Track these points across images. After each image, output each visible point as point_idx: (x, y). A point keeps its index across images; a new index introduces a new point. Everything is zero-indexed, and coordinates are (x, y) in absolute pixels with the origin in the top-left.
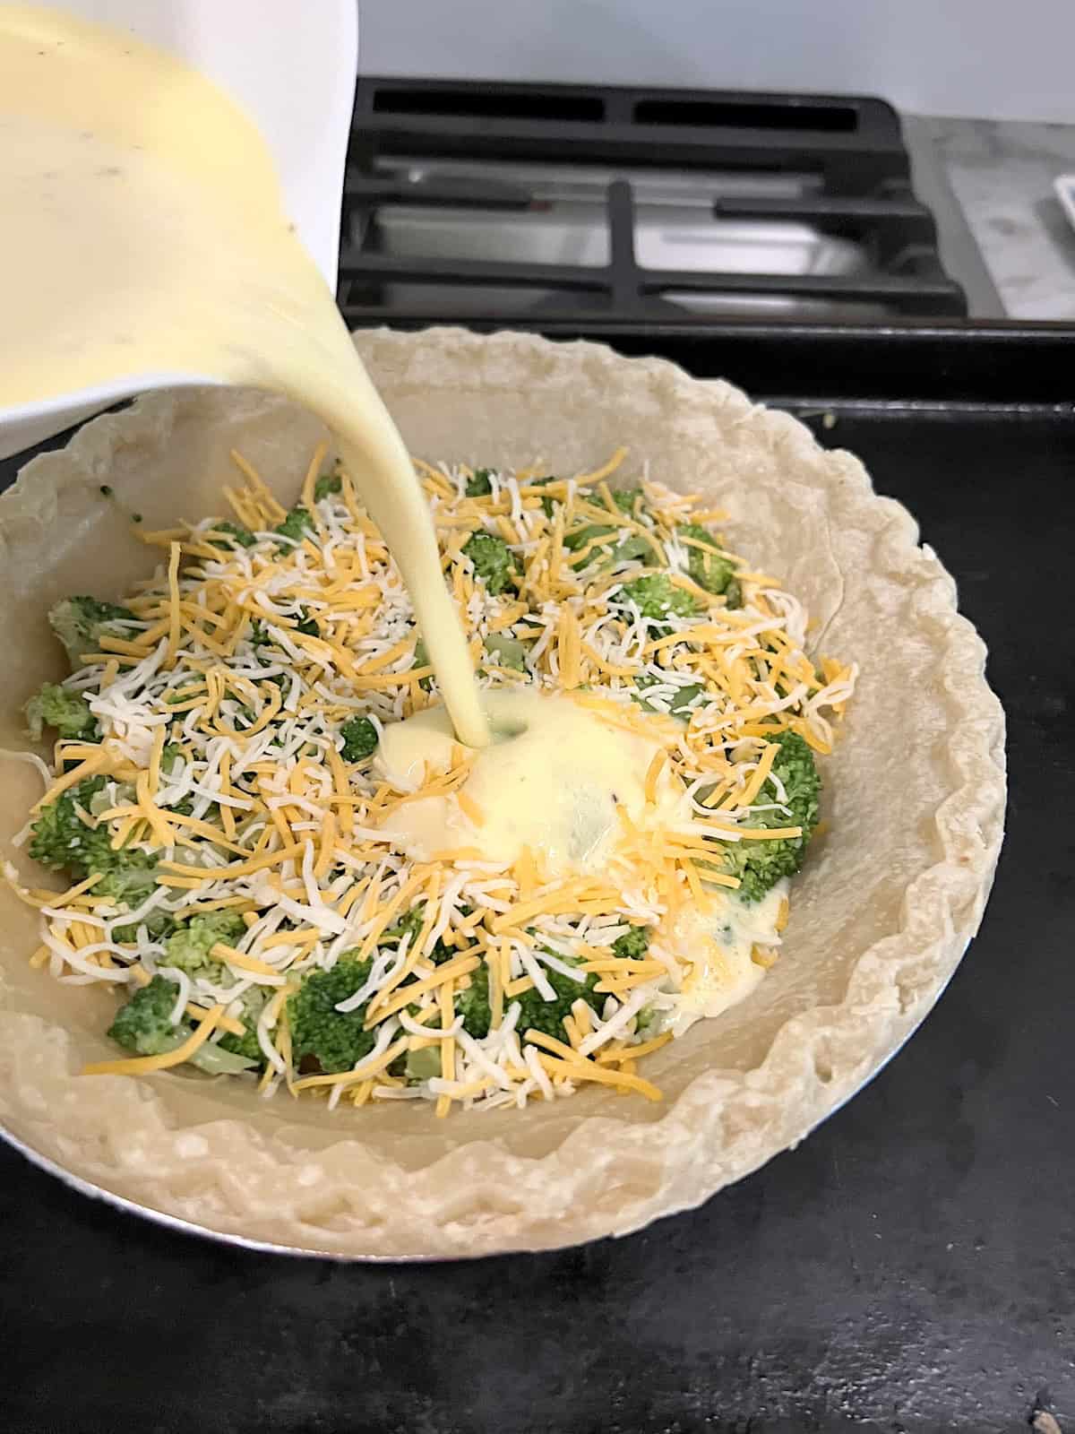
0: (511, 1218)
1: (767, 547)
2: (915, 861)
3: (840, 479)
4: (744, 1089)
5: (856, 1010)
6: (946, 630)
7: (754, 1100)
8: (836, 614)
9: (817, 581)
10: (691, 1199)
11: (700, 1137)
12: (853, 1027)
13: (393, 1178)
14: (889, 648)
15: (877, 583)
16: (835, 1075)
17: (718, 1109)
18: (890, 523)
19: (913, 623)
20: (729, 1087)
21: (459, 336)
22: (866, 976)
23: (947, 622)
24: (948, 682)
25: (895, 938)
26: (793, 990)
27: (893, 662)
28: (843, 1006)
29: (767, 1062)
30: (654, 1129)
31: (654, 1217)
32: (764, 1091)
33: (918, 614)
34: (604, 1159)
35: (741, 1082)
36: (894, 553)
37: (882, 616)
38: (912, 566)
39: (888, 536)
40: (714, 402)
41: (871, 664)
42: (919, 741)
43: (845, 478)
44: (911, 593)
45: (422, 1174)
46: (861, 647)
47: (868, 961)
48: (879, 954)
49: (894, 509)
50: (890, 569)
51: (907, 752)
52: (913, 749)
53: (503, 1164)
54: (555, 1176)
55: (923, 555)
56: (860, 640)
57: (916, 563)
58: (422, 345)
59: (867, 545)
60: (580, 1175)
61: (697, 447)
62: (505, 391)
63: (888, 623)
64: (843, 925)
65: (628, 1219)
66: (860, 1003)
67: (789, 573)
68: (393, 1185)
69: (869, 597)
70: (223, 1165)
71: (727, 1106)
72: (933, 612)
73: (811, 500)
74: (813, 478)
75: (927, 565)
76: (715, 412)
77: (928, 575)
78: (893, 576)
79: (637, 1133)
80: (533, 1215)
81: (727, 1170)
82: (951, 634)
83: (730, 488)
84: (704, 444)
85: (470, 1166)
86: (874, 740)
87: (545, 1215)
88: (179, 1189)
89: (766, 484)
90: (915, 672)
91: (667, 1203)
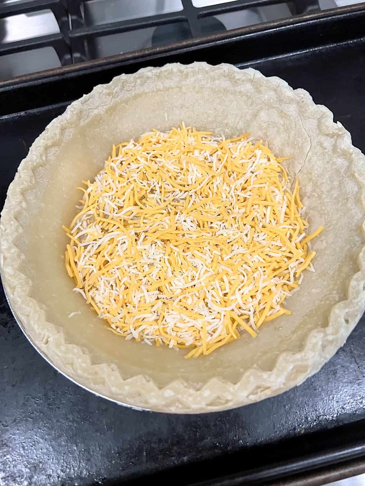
0: (268, 390)
1: (279, 128)
2: (357, 241)
3: (302, 100)
4: (326, 335)
5: (353, 301)
6: (351, 154)
7: (330, 338)
8: (309, 151)
9: (300, 140)
10: (316, 370)
11: (317, 353)
12: (354, 307)
13: (232, 388)
14: (331, 162)
15: (323, 138)
16: (350, 321)
17: (320, 343)
18: (324, 114)
19: (338, 152)
20: (322, 335)
21: (151, 71)
22: (354, 288)
23: (351, 151)
24: (356, 175)
25: (360, 273)
26: (328, 293)
27: (334, 167)
28: (349, 300)
29: (330, 324)
30: (303, 354)
31: (307, 377)
32: (332, 334)
33: (340, 149)
34: (291, 367)
35: (324, 332)
36: (327, 127)
37: (326, 151)
38: (334, 131)
39: (323, 121)
40: (249, 77)
41: (326, 168)
42: (349, 196)
43: (304, 100)
44: (336, 141)
45: (239, 384)
46: (321, 162)
47: (353, 283)
48: (357, 280)
49: (323, 109)
50: (326, 133)
51: (346, 201)
52: (347, 199)
53: (262, 375)
54: (278, 376)
55: (338, 126)
56: (320, 160)
57: (336, 129)
58: (139, 78)
59: (316, 124)
60: (285, 374)
61: (247, 96)
62: (173, 88)
63: (329, 153)
64: (338, 267)
65: (300, 380)
66: (354, 298)
67: (289, 137)
68: (231, 389)
69: (321, 144)
70: (180, 396)
71: (322, 341)
72: (346, 148)
73: (292, 110)
74: (291, 101)
75: (339, 129)
76: (251, 81)
77: (340, 133)
78: (327, 135)
79: (298, 356)
80: (274, 388)
81: (325, 358)
82: (353, 156)
83: (261, 109)
84: (249, 94)
85: (252, 379)
86: (332, 197)
87: (277, 387)
88: (167, 405)
89: (275, 106)
90: (342, 171)
91: (310, 373)
